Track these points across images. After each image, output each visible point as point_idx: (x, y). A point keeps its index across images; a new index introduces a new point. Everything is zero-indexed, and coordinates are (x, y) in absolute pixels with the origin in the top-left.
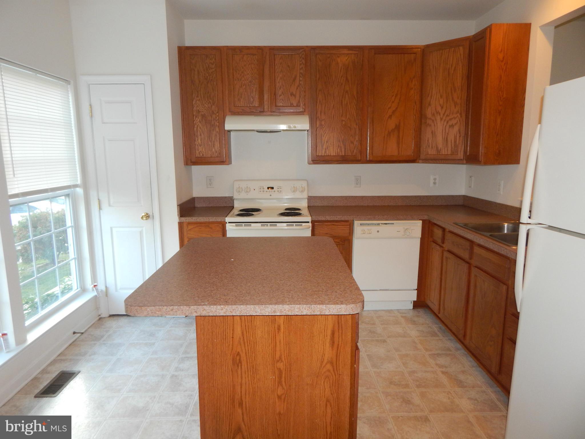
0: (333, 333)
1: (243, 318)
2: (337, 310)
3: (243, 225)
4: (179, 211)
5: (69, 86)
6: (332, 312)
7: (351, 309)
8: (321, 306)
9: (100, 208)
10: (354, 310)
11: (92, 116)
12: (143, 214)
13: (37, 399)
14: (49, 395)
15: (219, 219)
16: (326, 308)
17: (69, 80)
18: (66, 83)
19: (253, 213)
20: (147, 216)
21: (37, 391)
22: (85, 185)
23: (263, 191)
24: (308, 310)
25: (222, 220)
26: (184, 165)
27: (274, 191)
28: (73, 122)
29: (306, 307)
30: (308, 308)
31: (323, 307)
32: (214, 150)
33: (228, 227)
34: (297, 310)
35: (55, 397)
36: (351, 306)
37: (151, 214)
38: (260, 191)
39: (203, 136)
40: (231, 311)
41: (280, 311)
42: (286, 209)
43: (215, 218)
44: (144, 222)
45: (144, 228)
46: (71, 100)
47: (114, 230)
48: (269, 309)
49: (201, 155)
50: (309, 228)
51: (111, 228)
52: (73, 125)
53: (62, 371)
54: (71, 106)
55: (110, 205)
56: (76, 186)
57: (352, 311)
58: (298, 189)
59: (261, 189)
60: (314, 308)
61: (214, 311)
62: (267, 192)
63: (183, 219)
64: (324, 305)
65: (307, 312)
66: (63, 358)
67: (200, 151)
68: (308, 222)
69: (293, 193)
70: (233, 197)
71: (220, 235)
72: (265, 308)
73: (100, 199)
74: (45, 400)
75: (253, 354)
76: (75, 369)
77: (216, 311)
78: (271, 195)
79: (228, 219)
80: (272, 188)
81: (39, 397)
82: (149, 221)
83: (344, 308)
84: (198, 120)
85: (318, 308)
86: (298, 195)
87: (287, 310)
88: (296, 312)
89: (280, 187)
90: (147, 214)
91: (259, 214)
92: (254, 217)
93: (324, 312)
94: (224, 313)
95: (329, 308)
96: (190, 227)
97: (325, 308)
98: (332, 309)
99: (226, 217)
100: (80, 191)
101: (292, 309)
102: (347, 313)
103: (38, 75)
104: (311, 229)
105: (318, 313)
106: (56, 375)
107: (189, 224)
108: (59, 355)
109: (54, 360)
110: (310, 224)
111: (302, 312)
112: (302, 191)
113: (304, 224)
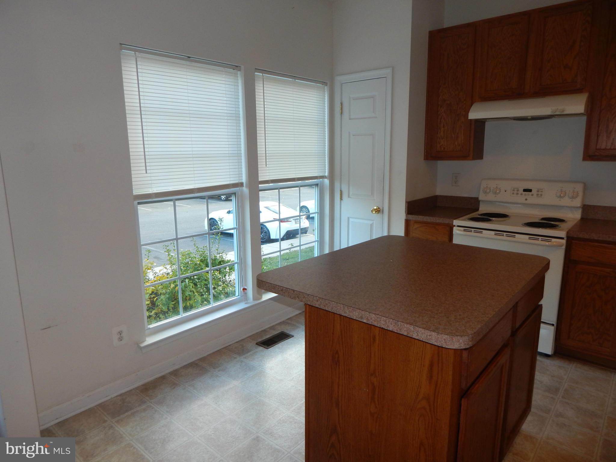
0: (431, 365)
1: (342, 317)
2: (426, 336)
3: (473, 231)
4: (407, 208)
5: (326, 87)
6: (421, 337)
7: (444, 341)
8: (408, 326)
9: (341, 199)
10: (448, 344)
11: (342, 113)
12: (375, 208)
13: (257, 345)
14: (264, 346)
15: (447, 221)
16: (414, 330)
17: (327, 82)
18: (323, 85)
19: (491, 219)
20: (378, 211)
21: (260, 340)
22: (332, 177)
23: (517, 194)
24: (394, 325)
25: (450, 223)
26: (424, 160)
27: (532, 195)
28: (326, 120)
29: (392, 322)
30: (395, 324)
31: (410, 328)
32: (456, 143)
33: (456, 230)
34: (383, 322)
35: (267, 349)
36: (444, 337)
37: (381, 208)
38: (513, 194)
39: (446, 128)
40: (324, 305)
41: (367, 318)
42: (543, 219)
43: (442, 219)
44: (375, 215)
45: (374, 221)
46: (326, 100)
47: (351, 220)
48: (357, 314)
49: (442, 149)
50: (562, 246)
51: (348, 218)
52: (326, 123)
53: (282, 332)
54: (326, 105)
55: (349, 197)
56: (323, 177)
57: (444, 344)
58: (567, 194)
59: (515, 191)
60: (401, 326)
61: (311, 301)
62: (522, 194)
63: (411, 217)
64: (412, 326)
65: (393, 328)
66: (289, 322)
67: (441, 144)
68: (562, 238)
69: (559, 199)
70: (478, 198)
71: (446, 239)
72: (353, 311)
73: (342, 190)
74: (261, 348)
75: (350, 358)
76: (291, 333)
77: (313, 301)
78: (526, 200)
79: (456, 222)
80: (530, 191)
81: (259, 345)
82: (380, 215)
83: (435, 336)
84: (443, 110)
85: (405, 327)
86: (566, 202)
87: (373, 319)
88: (382, 324)
89: (542, 190)
90: (379, 208)
91: (505, 220)
92: (490, 223)
93: (411, 333)
94: (319, 305)
95: (418, 331)
96: (416, 226)
97: (412, 329)
98: (420, 332)
99: (455, 219)
100: (327, 181)
101: (379, 320)
102: (439, 344)
103: (296, 80)
104: (564, 247)
105: (405, 334)
106: (278, 333)
107: (416, 222)
108: (288, 319)
109: (283, 321)
110: (564, 242)
111: (388, 326)
112: (573, 198)
113: (554, 240)
